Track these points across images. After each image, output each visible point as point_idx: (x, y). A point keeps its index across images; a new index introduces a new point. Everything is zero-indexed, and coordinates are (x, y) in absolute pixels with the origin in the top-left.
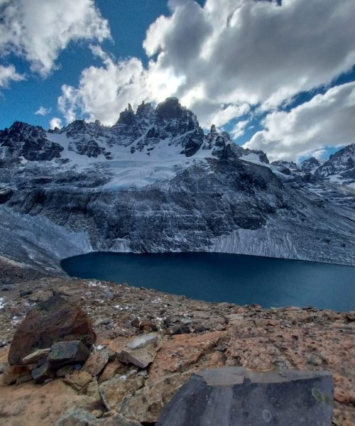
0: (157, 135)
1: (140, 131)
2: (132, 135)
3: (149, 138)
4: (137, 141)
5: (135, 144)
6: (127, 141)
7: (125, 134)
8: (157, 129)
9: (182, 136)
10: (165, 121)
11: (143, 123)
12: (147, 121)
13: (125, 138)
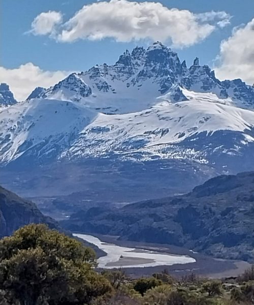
0: (145, 75)
1: (134, 70)
2: (128, 73)
3: (140, 77)
4: (131, 79)
5: (129, 81)
6: (124, 78)
7: (123, 72)
8: (145, 70)
9: (161, 78)
10: (152, 64)
11: (137, 63)
12: (139, 62)
13: (123, 75)
